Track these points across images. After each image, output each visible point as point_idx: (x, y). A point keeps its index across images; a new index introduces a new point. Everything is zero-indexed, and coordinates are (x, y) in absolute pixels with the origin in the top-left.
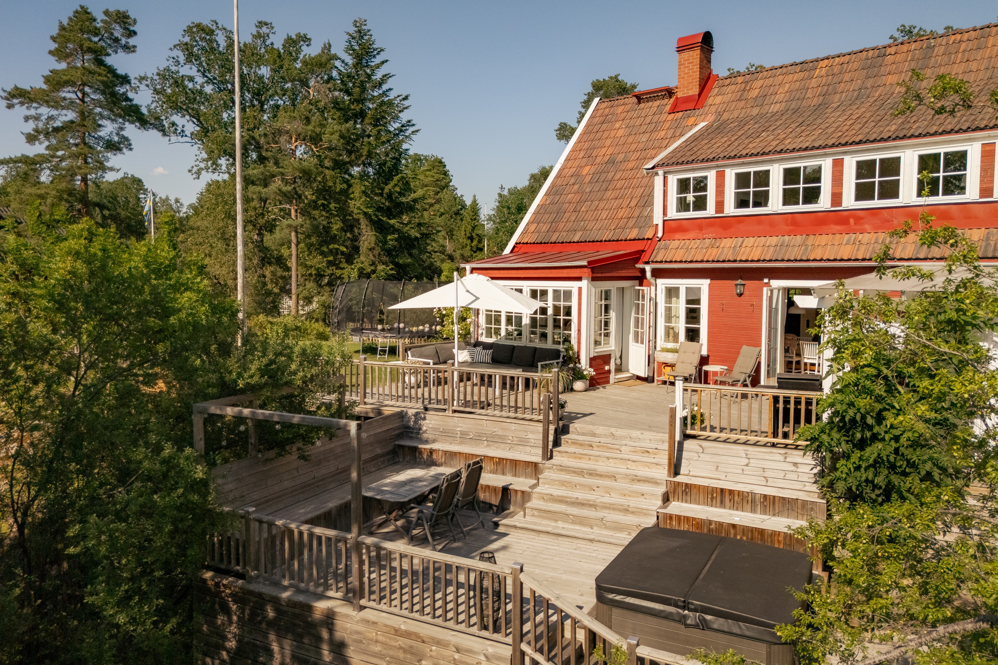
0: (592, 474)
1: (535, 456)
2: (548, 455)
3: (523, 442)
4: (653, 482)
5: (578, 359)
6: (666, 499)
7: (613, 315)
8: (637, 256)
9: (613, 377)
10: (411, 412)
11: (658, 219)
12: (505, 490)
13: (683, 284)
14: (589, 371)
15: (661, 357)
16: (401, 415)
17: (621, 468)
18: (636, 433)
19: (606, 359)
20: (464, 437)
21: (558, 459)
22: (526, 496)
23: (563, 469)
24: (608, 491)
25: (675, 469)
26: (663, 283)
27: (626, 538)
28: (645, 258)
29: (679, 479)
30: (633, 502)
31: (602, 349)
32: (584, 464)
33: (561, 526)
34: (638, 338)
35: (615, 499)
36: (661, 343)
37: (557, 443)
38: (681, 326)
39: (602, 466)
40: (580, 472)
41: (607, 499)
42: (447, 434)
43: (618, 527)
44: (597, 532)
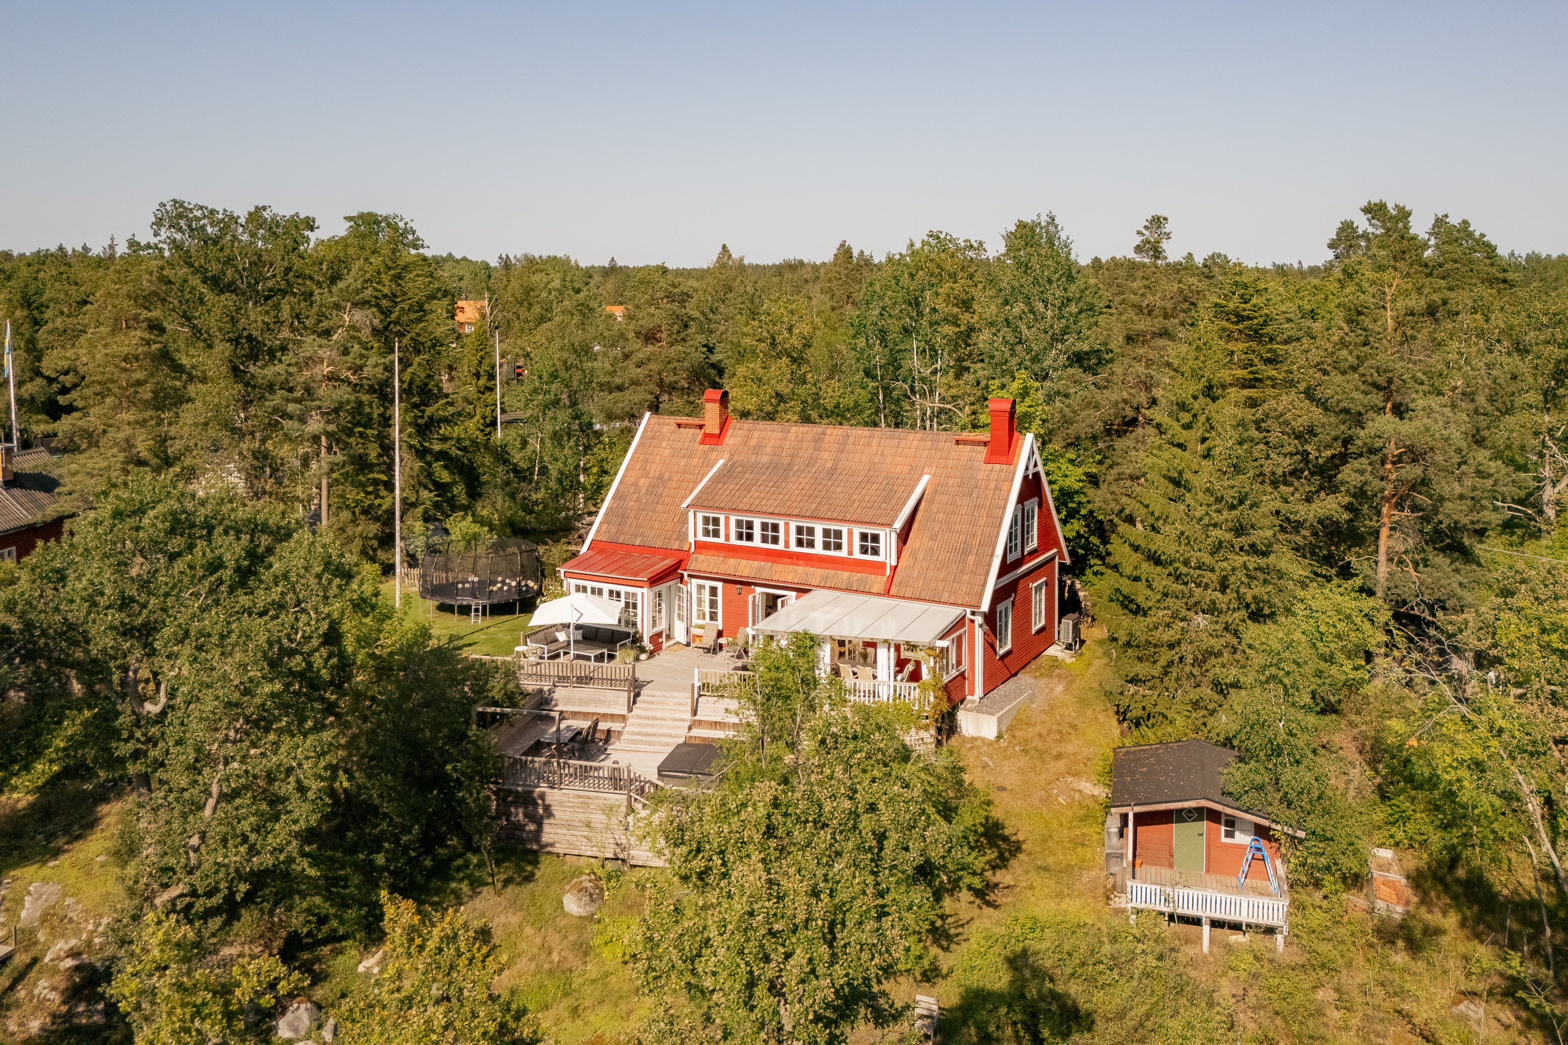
0: (654, 718)
1: (623, 711)
2: (630, 710)
3: (616, 703)
4: (684, 720)
5: (641, 639)
6: (690, 728)
7: (663, 605)
8: (678, 565)
9: (664, 646)
10: (546, 688)
11: (691, 539)
12: (609, 731)
13: (708, 584)
14: (649, 647)
15: (695, 631)
16: (541, 691)
17: (668, 715)
18: (676, 694)
19: (659, 635)
20: (581, 702)
21: (635, 711)
22: (620, 733)
23: (639, 717)
24: (662, 727)
25: (695, 713)
26: (695, 582)
27: (670, 749)
28: (683, 565)
29: (697, 718)
30: (674, 732)
31: (657, 630)
32: (649, 714)
33: (640, 747)
34: (680, 617)
35: (666, 731)
36: (695, 621)
37: (634, 703)
38: (707, 609)
39: (658, 714)
40: (648, 718)
41: (661, 731)
42: (569, 701)
43: (667, 745)
44: (657, 748)
